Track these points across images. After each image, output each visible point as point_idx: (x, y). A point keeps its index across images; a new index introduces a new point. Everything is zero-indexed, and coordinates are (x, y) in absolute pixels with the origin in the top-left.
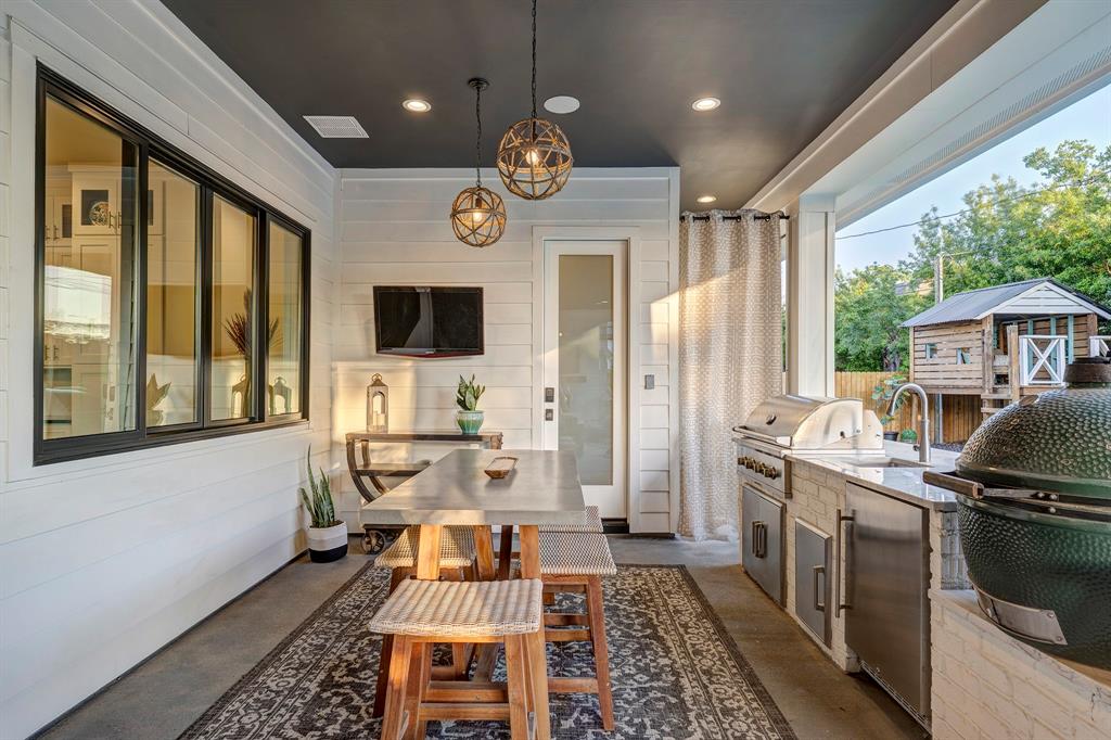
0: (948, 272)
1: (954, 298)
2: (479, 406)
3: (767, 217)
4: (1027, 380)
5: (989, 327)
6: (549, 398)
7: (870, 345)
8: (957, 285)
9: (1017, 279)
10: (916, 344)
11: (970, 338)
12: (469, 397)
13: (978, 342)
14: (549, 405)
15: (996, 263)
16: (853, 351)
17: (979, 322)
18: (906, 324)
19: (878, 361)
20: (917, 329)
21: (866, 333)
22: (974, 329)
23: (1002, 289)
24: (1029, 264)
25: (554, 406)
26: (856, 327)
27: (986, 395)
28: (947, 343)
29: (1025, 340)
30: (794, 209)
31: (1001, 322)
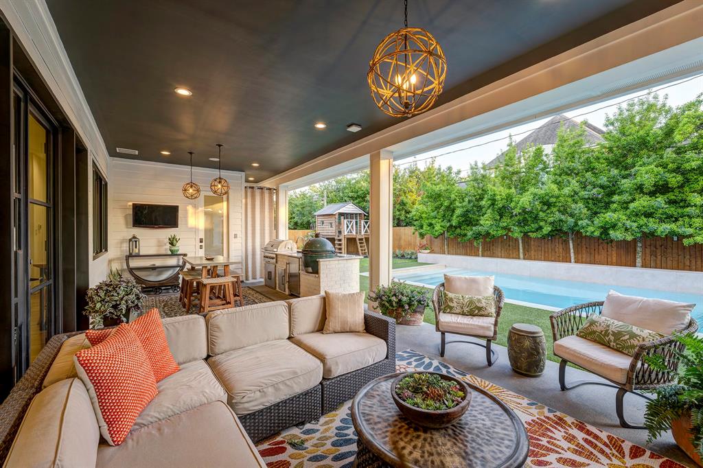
0: (328, 197)
1: (330, 206)
2: (178, 244)
3: (270, 189)
4: (346, 233)
5: (337, 216)
6: (201, 241)
7: (305, 219)
8: (331, 201)
9: (346, 201)
10: (318, 220)
11: (332, 220)
12: (175, 241)
13: (334, 220)
14: (201, 244)
15: (341, 194)
16: (299, 222)
17: (335, 215)
18: (315, 214)
19: (308, 226)
20: (318, 216)
21: (303, 215)
22: (334, 217)
23: (341, 204)
24: (349, 197)
25: (203, 244)
26: (301, 213)
27: (336, 238)
28: (327, 221)
29: (346, 221)
30: (278, 187)
31: (341, 214)
